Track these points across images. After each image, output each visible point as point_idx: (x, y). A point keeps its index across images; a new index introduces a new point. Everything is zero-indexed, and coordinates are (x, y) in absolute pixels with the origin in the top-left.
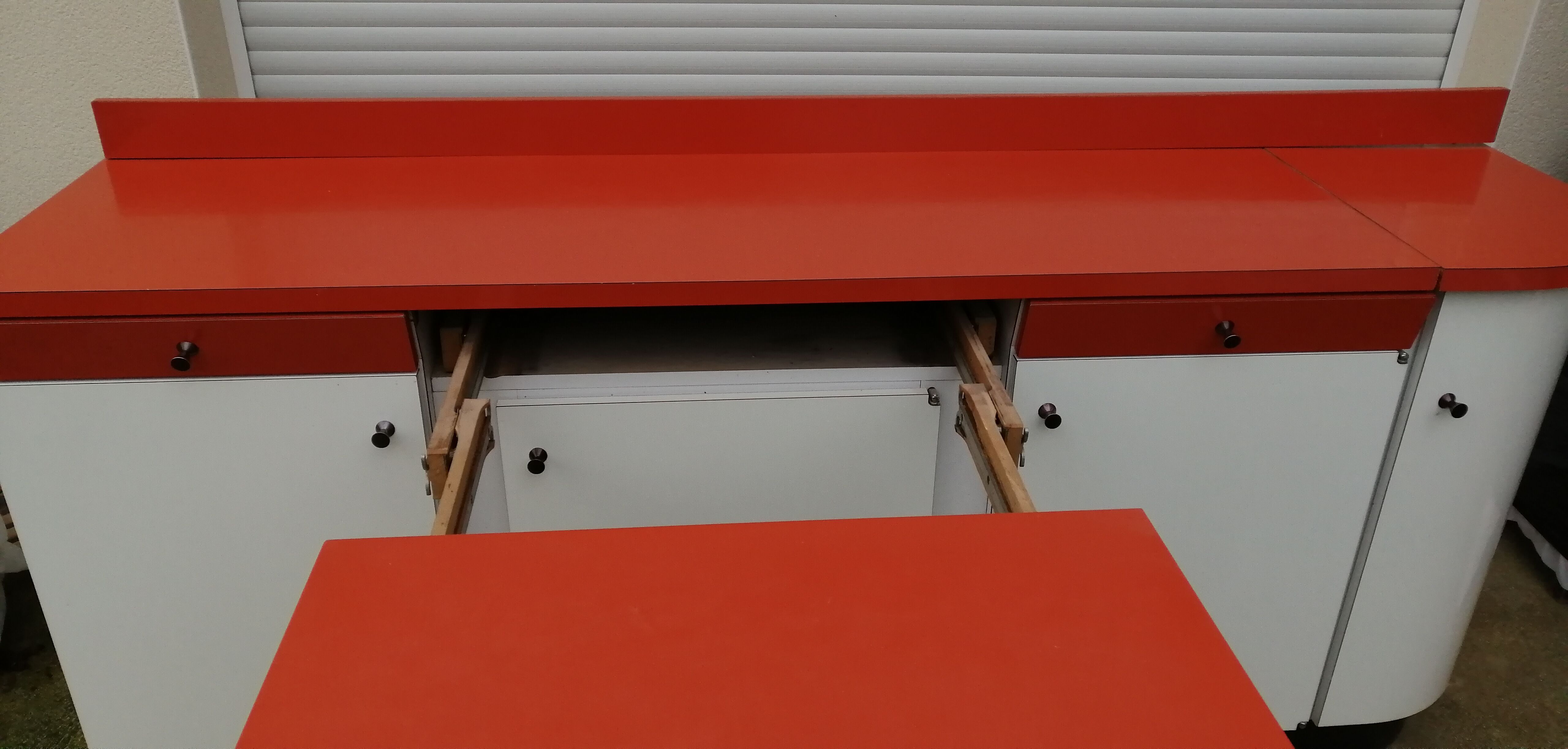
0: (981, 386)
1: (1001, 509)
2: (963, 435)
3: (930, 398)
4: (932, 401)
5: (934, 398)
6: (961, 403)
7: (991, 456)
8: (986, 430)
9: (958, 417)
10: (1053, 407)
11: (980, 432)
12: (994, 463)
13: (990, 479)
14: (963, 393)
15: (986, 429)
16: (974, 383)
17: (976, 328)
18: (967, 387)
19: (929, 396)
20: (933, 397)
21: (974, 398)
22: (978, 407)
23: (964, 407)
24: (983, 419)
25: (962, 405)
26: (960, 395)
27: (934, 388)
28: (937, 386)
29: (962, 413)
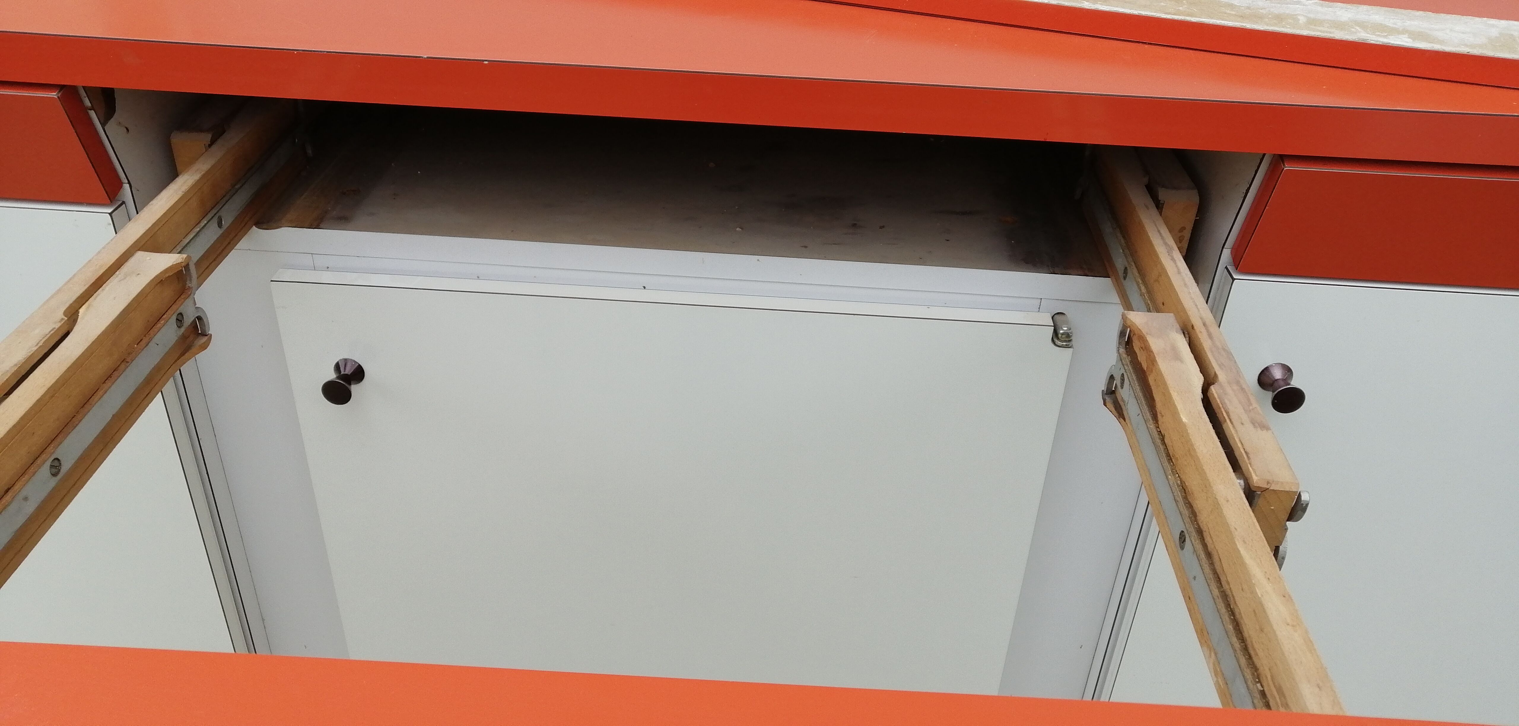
0: (1168, 319)
1: (1245, 702)
2: (1119, 412)
3: (1056, 332)
4: (1058, 339)
5: (1062, 334)
6: (1122, 350)
7: (1193, 483)
8: (1183, 422)
9: (1112, 378)
10: (1288, 371)
11: (1165, 421)
12: (1200, 504)
13: (1187, 539)
14: (1129, 330)
15: (1184, 420)
16: (1149, 311)
17: (1159, 206)
18: (1139, 319)
19: (1054, 330)
20: (1061, 332)
21: (1155, 344)
22: (1164, 365)
23: (1127, 360)
24: (1175, 395)
25: (1125, 356)
26: (1122, 334)
27: (1064, 314)
28: (1072, 313)
29: (1123, 371)
